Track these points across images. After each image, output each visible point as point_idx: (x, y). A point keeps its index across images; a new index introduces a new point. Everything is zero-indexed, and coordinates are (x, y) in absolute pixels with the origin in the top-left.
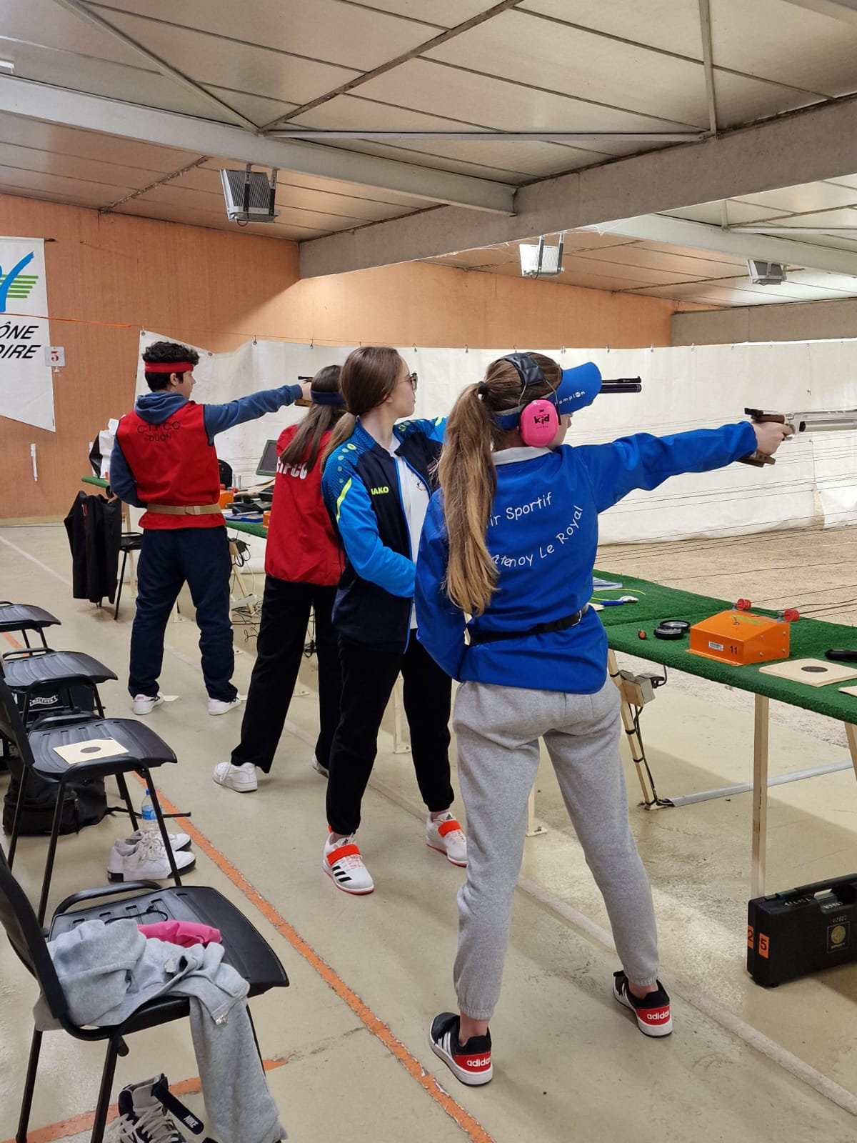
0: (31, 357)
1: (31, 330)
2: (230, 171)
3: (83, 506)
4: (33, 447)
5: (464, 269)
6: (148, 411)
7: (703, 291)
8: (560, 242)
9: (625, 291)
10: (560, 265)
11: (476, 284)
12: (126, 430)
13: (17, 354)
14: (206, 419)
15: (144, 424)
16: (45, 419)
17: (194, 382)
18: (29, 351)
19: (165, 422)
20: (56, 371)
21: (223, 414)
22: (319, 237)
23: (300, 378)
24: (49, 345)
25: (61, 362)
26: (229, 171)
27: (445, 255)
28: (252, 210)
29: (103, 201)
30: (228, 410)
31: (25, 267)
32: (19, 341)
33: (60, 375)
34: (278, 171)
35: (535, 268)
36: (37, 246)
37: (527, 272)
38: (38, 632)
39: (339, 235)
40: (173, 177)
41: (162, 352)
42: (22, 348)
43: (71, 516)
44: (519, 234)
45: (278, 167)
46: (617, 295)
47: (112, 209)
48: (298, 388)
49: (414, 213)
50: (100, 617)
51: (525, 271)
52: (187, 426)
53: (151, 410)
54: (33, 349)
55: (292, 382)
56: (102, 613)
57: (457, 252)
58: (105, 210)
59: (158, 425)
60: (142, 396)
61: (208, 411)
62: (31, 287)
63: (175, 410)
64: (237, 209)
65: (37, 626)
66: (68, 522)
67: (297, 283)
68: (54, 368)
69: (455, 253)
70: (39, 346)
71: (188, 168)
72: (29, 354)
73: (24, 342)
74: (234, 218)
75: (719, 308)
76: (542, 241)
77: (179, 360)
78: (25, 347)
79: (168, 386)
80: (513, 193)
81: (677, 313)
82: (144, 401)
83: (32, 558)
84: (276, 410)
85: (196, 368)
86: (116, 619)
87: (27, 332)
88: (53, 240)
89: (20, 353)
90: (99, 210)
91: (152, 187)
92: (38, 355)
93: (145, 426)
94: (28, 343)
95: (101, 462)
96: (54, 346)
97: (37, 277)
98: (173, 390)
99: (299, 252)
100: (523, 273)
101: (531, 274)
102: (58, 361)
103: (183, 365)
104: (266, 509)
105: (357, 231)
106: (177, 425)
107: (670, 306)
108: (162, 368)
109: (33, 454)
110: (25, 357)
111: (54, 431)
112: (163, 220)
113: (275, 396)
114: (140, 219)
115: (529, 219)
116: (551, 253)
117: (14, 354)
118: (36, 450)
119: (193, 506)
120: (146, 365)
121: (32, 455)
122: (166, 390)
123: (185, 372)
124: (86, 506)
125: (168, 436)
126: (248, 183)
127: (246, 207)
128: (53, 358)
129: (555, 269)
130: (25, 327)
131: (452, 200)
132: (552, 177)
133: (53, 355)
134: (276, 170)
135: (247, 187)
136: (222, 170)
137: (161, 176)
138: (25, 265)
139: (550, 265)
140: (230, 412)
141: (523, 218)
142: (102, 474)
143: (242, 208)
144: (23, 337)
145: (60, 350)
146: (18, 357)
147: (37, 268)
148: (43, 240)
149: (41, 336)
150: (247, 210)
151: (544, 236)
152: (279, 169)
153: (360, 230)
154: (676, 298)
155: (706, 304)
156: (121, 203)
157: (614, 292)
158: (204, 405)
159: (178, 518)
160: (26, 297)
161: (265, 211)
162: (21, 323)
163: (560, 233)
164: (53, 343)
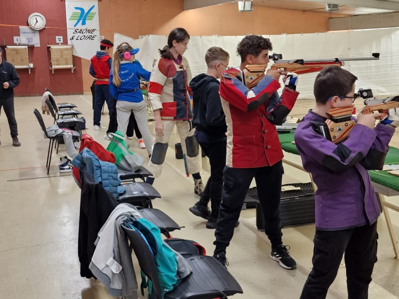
0: (93, 39)
1: (93, 30)
9: (308, 11)
10: (251, 8)
13: (89, 38)
18: (93, 37)
24: (99, 35)
31: (92, 10)
32: (90, 34)
35: (243, 9)
36: (95, 3)
42: (91, 37)
46: (306, 12)
51: (240, 10)
62: (94, 16)
67: (182, 12)
70: (96, 36)
75: (348, 16)
81: (330, 18)
88: (100, 1)
92: (96, 39)
94: (93, 35)
97: (95, 13)
99: (183, 1)
107: (328, 16)
116: (248, 4)
129: (249, 9)
139: (248, 7)
145: (103, 37)
147: (96, 10)
154: (330, 12)
155: (343, 15)
157: (304, 11)
160: (92, 20)
162: (91, 28)
164: (101, 35)
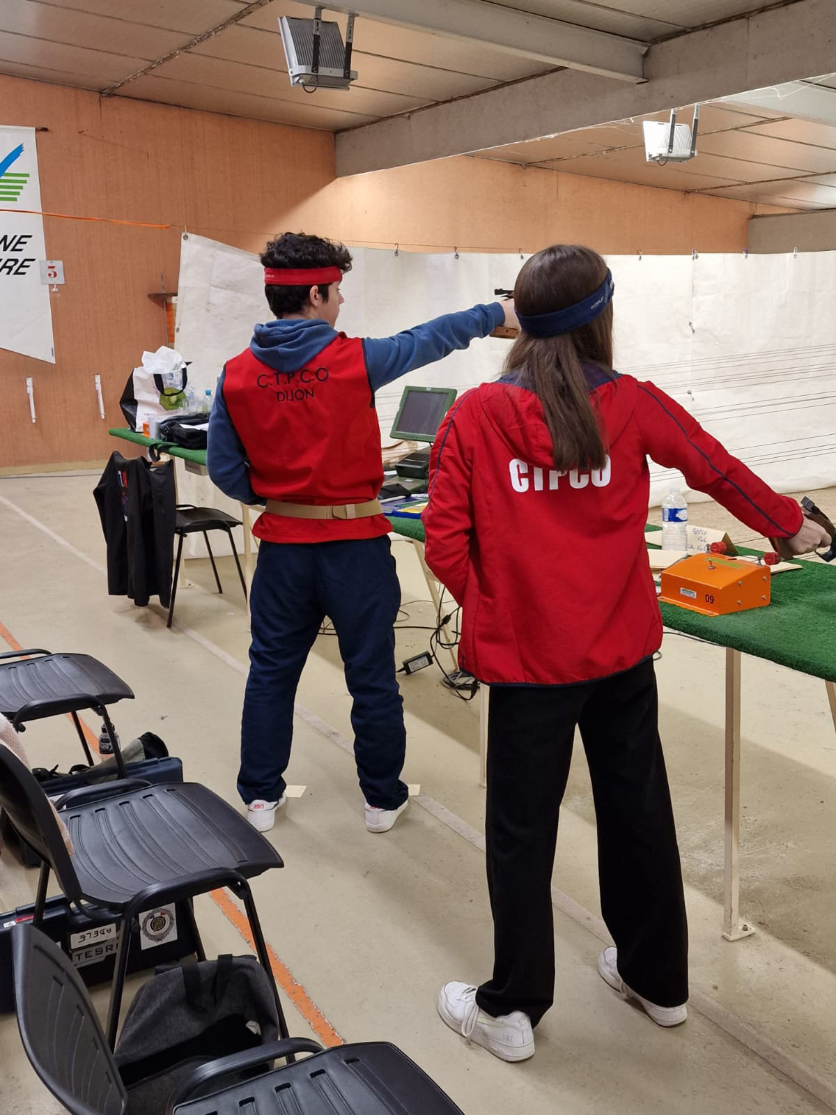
0: (24, 273)
1: (23, 240)
2: (292, 18)
3: (120, 473)
4: (29, 381)
5: (523, 165)
6: (276, 352)
7: (785, 189)
8: (694, 118)
9: (700, 192)
10: (693, 148)
11: (536, 183)
12: (237, 383)
13: (7, 270)
14: (369, 363)
15: (268, 372)
16: (41, 347)
17: (341, 300)
18: (22, 266)
19: (303, 370)
20: (54, 290)
21: (393, 355)
22: (362, 125)
23: (498, 292)
24: (45, 258)
25: (60, 280)
26: (290, 19)
27: (538, 139)
28: (324, 71)
29: (106, 78)
30: (399, 348)
31: (13, 163)
32: (9, 254)
33: (58, 295)
34: (356, 19)
35: (664, 151)
36: (26, 137)
37: (654, 156)
38: (99, 714)
39: (390, 121)
40: (201, 40)
41: (297, 251)
42: (13, 263)
43: (103, 485)
44: (647, 107)
45: (357, 12)
46: (691, 196)
47: (116, 91)
48: (497, 307)
49: (496, 88)
50: (145, 621)
51: (650, 156)
52: (338, 376)
53: (281, 349)
54: (26, 264)
55: (489, 299)
56: (146, 615)
57: (556, 135)
58: (108, 93)
59: (291, 375)
60: (262, 326)
61: (370, 351)
62: (21, 188)
63: (320, 347)
64: (302, 69)
65: (98, 704)
66: (98, 494)
67: (334, 182)
68: (51, 286)
69: (552, 136)
70: (33, 260)
71: (224, 26)
72: (21, 270)
73: (15, 255)
74: (298, 82)
75: (800, 211)
76: (674, 116)
77: (322, 264)
78: (16, 261)
79: (306, 308)
80: (643, 53)
81: (754, 217)
82: (267, 334)
83: (39, 525)
84: (465, 344)
85: (346, 276)
86: (169, 626)
87: (19, 242)
88: (45, 130)
89: (11, 268)
90: (101, 92)
91: (172, 56)
92: (33, 271)
93: (269, 377)
94: (20, 256)
95: (136, 410)
96: (50, 259)
97: (27, 175)
98: (312, 315)
99: (335, 144)
100: (648, 158)
101: (658, 159)
102: (56, 278)
103: (329, 272)
104: (418, 491)
105: (416, 114)
106: (322, 375)
107: (746, 208)
108: (296, 278)
109: (30, 390)
110: (16, 273)
111: (54, 362)
112: (176, 106)
113: (467, 323)
114: (150, 104)
115: (666, 85)
116: (683, 132)
117: (4, 270)
118: (34, 386)
119: (344, 504)
120: (267, 273)
121: (28, 392)
122: (302, 314)
123: (330, 284)
124: (125, 474)
125: (307, 392)
126: (318, 33)
127: (315, 66)
128: (50, 275)
129: (687, 152)
130: (15, 236)
131: (572, 61)
132: (704, 27)
133: (50, 271)
134: (352, 16)
135: (317, 38)
136: (281, 18)
137: (184, 40)
138: (13, 161)
139: (682, 148)
140: (402, 350)
141: (656, 85)
142: (137, 426)
143: (310, 67)
144: (13, 249)
145: (59, 264)
146: (8, 273)
147: (27, 164)
148: (34, 128)
149: (35, 248)
150: (317, 70)
151: (676, 109)
152: (358, 15)
153: (420, 113)
154: (754, 198)
155: (785, 207)
156: (129, 81)
157: (687, 192)
158: (363, 339)
159: (320, 524)
160: (15, 199)
161: (339, 73)
163: (696, 104)
164: (50, 256)
